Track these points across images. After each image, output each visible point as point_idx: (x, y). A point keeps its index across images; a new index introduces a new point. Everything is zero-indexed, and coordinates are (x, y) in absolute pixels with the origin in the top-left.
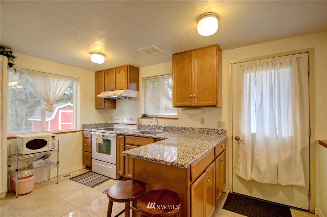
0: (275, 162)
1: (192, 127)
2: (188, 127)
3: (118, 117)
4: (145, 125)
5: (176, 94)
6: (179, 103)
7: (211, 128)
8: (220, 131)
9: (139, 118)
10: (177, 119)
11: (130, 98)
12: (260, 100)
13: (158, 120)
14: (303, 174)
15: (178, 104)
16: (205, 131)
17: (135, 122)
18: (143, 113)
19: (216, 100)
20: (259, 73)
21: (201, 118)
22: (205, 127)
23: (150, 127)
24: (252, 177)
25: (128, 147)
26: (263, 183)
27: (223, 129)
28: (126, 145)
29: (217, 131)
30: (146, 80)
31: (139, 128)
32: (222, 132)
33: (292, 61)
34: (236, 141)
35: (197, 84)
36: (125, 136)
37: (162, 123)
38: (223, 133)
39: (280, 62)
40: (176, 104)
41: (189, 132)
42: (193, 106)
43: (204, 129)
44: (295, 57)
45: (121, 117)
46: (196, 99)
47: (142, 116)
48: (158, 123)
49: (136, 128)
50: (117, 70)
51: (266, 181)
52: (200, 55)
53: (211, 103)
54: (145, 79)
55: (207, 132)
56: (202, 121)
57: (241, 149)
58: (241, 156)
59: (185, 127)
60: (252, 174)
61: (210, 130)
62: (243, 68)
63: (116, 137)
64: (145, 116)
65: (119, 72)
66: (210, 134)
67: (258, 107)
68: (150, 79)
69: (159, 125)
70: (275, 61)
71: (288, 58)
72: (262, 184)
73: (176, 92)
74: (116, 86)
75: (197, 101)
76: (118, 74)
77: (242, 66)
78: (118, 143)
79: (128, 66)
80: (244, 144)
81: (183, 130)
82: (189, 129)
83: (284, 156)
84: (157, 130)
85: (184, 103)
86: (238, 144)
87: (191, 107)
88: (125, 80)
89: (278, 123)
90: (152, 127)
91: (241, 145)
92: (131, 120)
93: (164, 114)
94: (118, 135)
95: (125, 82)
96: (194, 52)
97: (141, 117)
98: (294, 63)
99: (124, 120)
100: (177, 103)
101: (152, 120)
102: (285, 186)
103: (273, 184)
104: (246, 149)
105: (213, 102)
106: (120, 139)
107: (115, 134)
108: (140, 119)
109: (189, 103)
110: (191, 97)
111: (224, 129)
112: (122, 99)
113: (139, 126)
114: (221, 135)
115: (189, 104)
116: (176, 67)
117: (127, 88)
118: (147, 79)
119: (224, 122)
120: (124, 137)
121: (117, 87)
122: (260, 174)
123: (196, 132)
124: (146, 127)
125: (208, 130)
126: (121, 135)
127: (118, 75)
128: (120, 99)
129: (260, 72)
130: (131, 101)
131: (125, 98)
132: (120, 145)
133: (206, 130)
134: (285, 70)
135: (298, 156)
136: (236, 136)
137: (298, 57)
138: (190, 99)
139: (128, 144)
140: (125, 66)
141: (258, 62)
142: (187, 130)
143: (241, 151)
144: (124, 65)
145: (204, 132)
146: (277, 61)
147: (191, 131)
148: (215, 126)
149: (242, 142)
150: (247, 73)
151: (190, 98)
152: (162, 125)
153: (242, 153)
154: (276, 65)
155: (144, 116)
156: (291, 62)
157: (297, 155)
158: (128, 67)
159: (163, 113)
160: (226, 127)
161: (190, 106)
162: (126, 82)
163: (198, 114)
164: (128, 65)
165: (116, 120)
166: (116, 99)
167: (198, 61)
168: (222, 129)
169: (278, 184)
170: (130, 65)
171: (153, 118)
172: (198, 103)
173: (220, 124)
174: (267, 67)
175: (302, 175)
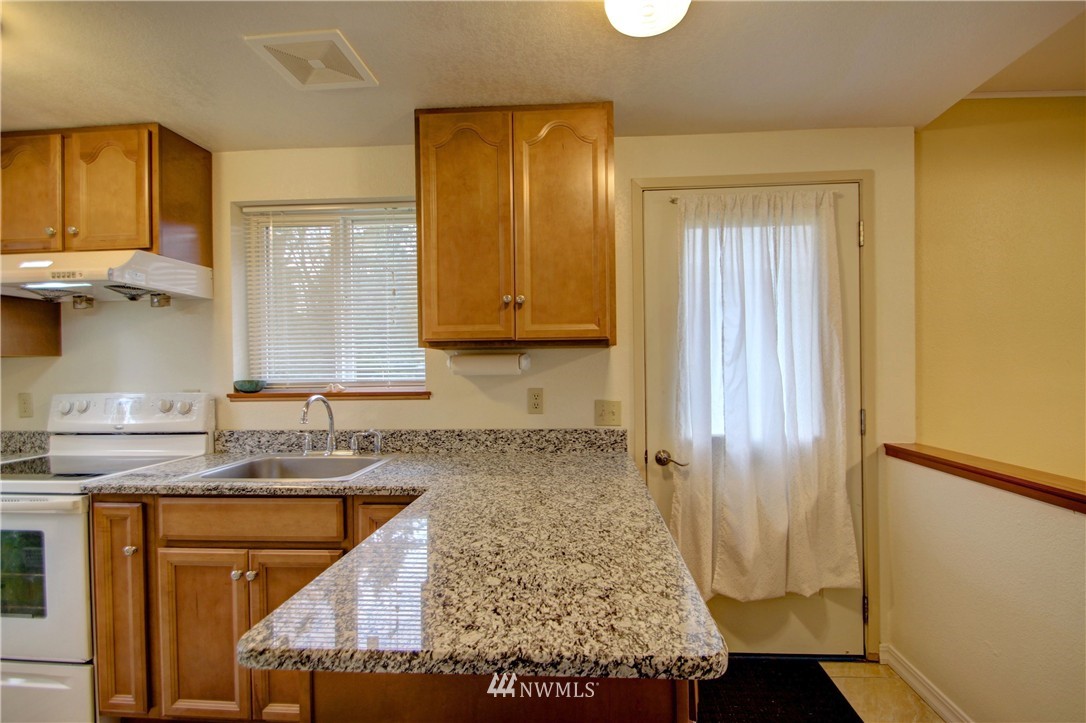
0: (781, 526)
1: (495, 428)
2: (474, 427)
3: (80, 400)
4: (253, 433)
5: (434, 286)
6: (451, 328)
7: (570, 426)
8: (603, 436)
9: (216, 402)
10: (427, 395)
11: (163, 299)
12: (737, 321)
13: (331, 403)
14: (855, 551)
15: (446, 332)
16: (547, 441)
17: (194, 422)
18: (238, 374)
19: (608, 318)
20: (730, 233)
21: (530, 390)
22: (546, 427)
23: (282, 438)
24: (717, 587)
25: (175, 560)
26: (752, 598)
27: (616, 428)
28: (161, 551)
29: (593, 437)
30: (255, 214)
31: (220, 447)
32: (613, 439)
33: (821, 204)
34: (658, 467)
35: (532, 250)
36: (145, 500)
37: (350, 417)
38: (616, 442)
39: (790, 202)
40: (434, 333)
41: (482, 448)
42: (514, 341)
43: (543, 433)
44: (831, 193)
45: (98, 399)
46: (527, 311)
47: (236, 390)
48: (331, 418)
49: (203, 452)
50: (75, 143)
51: (758, 594)
52: (544, 132)
53: (590, 329)
54: (245, 210)
55: (556, 442)
56: (536, 402)
57: (679, 493)
58: (680, 518)
59: (465, 427)
60: (715, 576)
61: (568, 437)
62: (683, 209)
63: (82, 510)
64: (250, 390)
65: (90, 157)
66: (568, 449)
67: (730, 347)
68: (275, 214)
69: (336, 427)
70: (778, 199)
71: (811, 193)
72: (750, 603)
73: (434, 279)
74: (72, 229)
75: (533, 322)
76: (83, 164)
77: (678, 202)
78: (101, 543)
79: (155, 132)
80: (686, 475)
81: (457, 444)
82: (483, 438)
83: (805, 504)
84: (326, 454)
85: (477, 328)
86: (668, 476)
87: (506, 345)
88: (132, 200)
89: (788, 399)
90: (294, 440)
91: (677, 480)
92: (168, 409)
93: (353, 377)
94: (94, 498)
95: (130, 212)
96: (517, 114)
97: (232, 392)
98: (827, 210)
99: (121, 412)
100: (442, 329)
101: (307, 405)
102: (811, 596)
103: (778, 596)
104: (698, 493)
105: (597, 328)
106: (115, 521)
107: (79, 498)
108: (220, 407)
109: (498, 328)
110: (507, 304)
111: (620, 429)
112: (103, 303)
113: (216, 440)
114: (610, 450)
115: (498, 332)
116: (433, 168)
117: (148, 246)
118: (262, 214)
119: (619, 403)
120: (145, 507)
121: (75, 234)
122: (743, 571)
123: (513, 446)
124: (263, 440)
125: (559, 436)
126: (120, 496)
127: (81, 171)
128: (90, 301)
129: (734, 230)
130: (168, 317)
131: (133, 298)
132: (113, 555)
133: (553, 435)
134: (804, 229)
135: (840, 496)
136: (659, 452)
137: (837, 191)
138: (503, 313)
139: (171, 543)
140: (136, 126)
141: (728, 195)
142: (473, 442)
143: (678, 502)
144: (125, 118)
145: (545, 444)
146: (782, 198)
147: (488, 443)
148: (584, 420)
149: (679, 470)
150: (694, 228)
151: (500, 309)
152: (354, 428)
153: (680, 511)
154: (778, 212)
155: (247, 387)
156: (818, 205)
157: (836, 494)
158: (150, 134)
159: (347, 373)
160: (625, 422)
161: (502, 342)
162: (138, 211)
163: (519, 372)
164: (152, 123)
165: (68, 413)
166: (66, 300)
167: (533, 158)
168: (612, 428)
169: (788, 594)
170: (162, 129)
171: (308, 395)
172: (536, 327)
173: (602, 409)
174: (754, 216)
175: (851, 554)
